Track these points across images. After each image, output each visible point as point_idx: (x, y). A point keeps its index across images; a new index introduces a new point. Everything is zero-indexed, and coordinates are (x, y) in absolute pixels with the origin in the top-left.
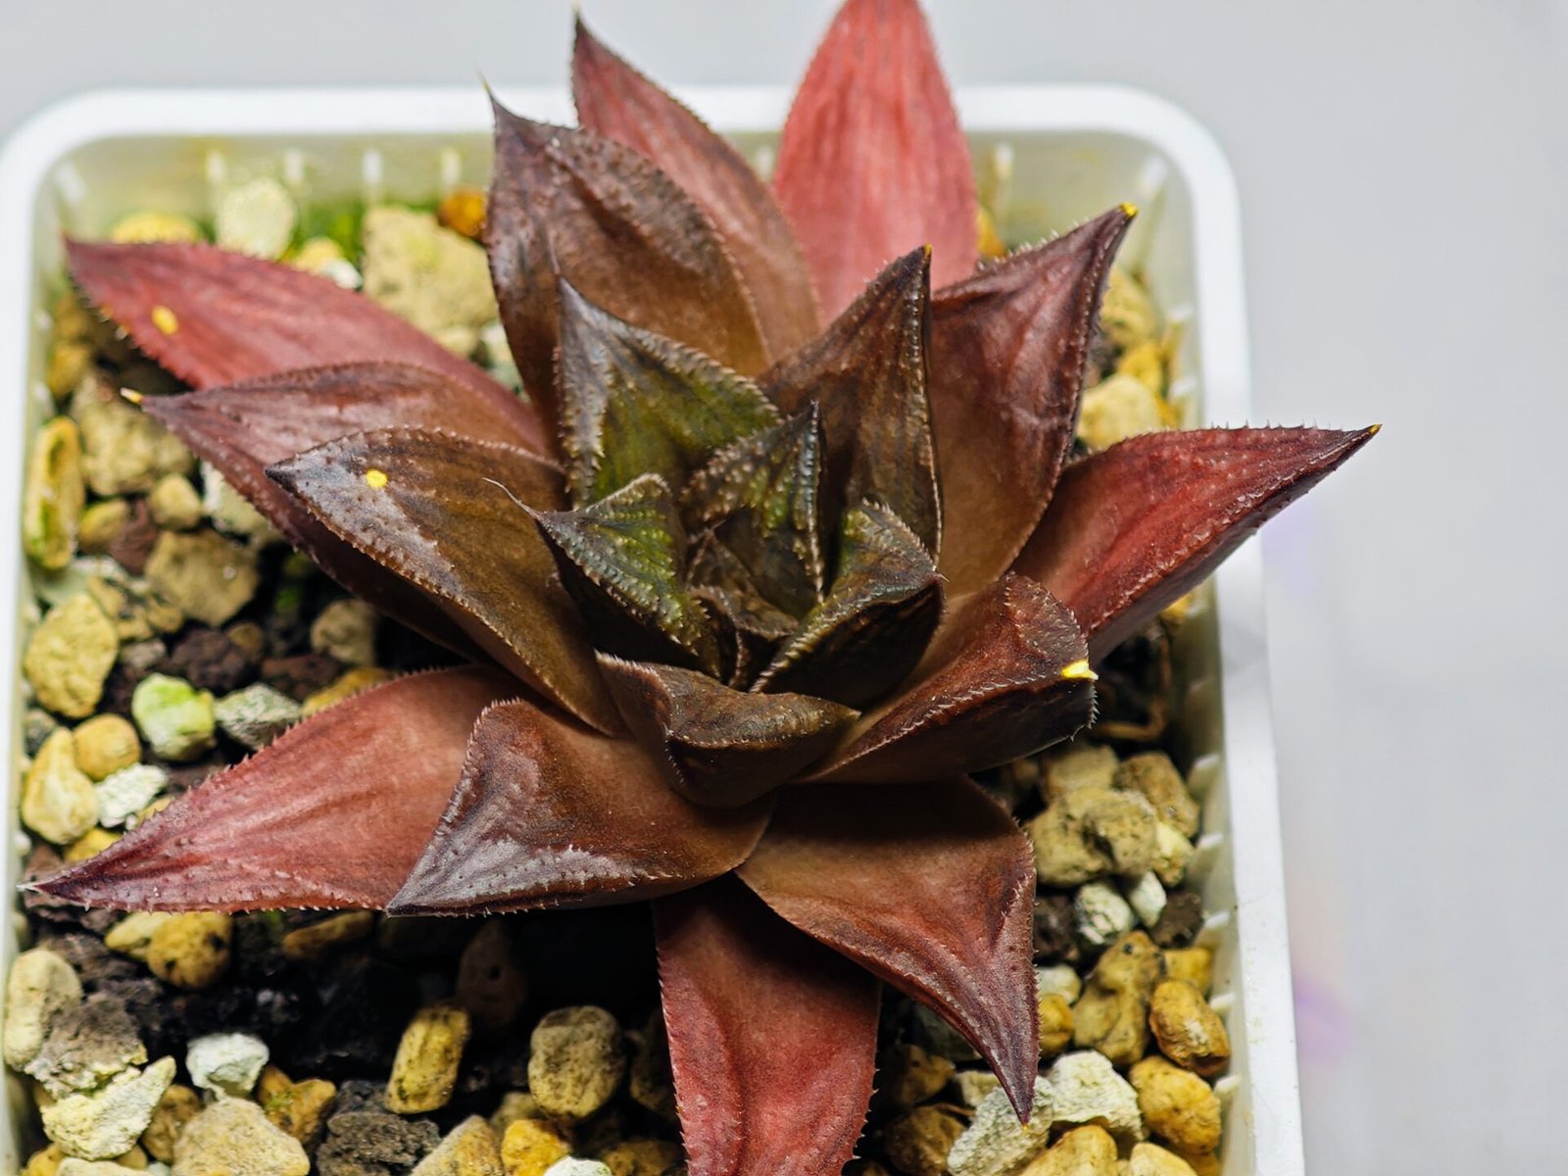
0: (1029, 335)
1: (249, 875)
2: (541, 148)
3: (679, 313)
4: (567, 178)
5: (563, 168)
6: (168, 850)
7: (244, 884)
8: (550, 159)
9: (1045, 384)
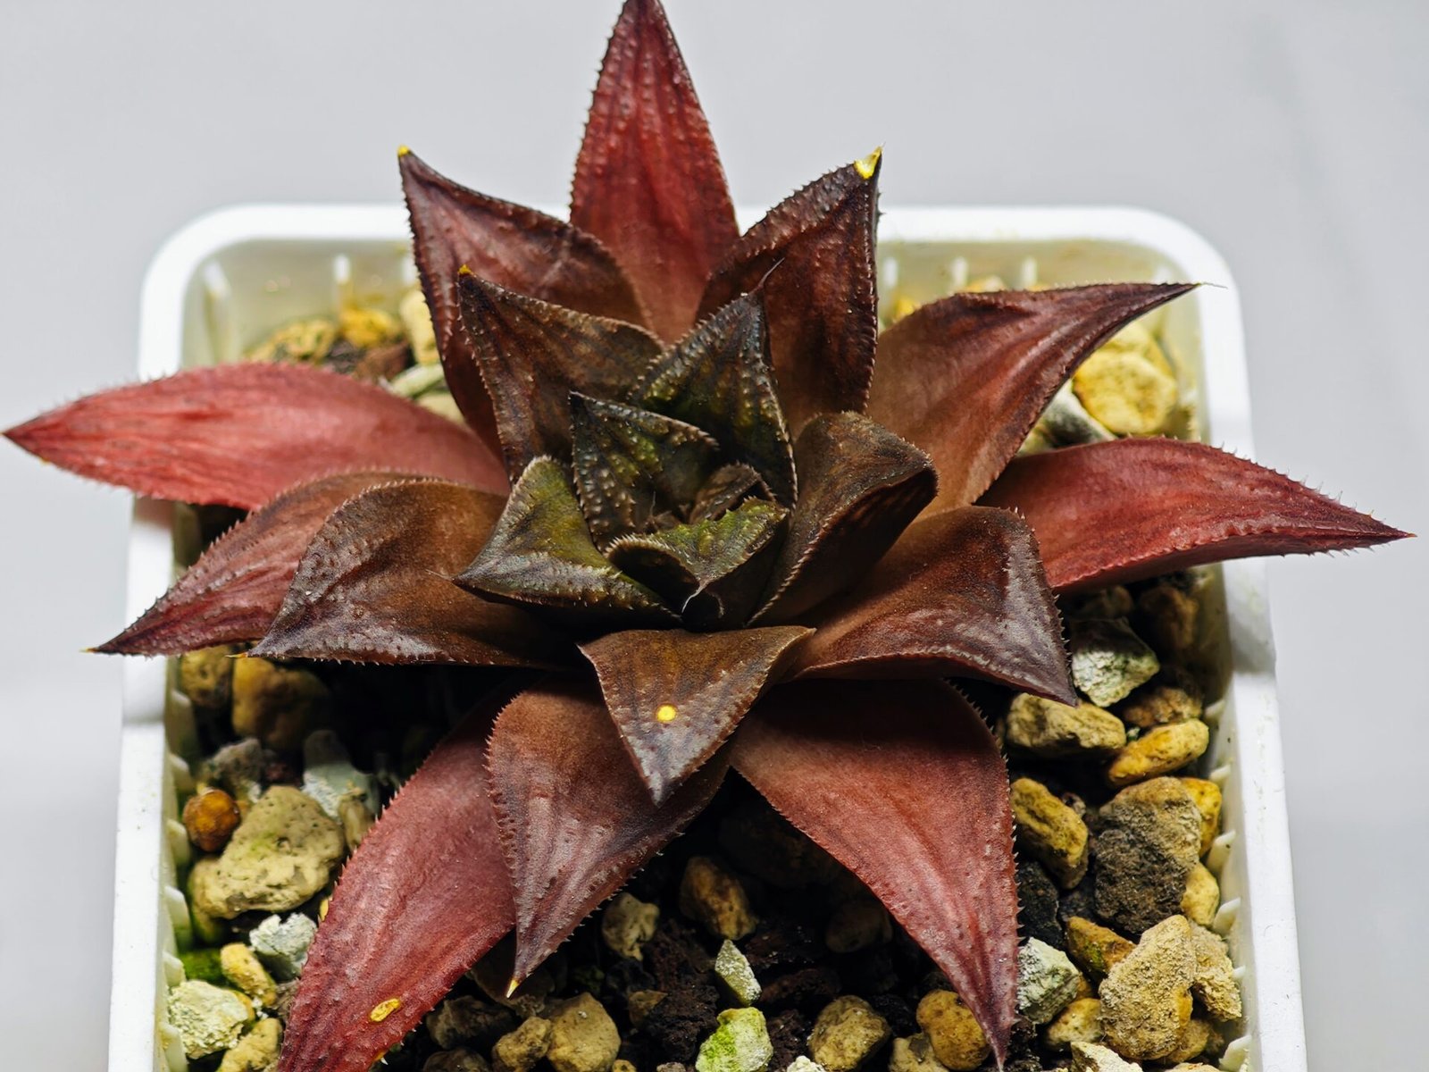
0: (491, 254)
1: (988, 879)
2: (309, 607)
3: (442, 534)
4: (340, 588)
5: (331, 590)
6: (966, 946)
7: (996, 885)
8: (321, 600)
9: (531, 248)
